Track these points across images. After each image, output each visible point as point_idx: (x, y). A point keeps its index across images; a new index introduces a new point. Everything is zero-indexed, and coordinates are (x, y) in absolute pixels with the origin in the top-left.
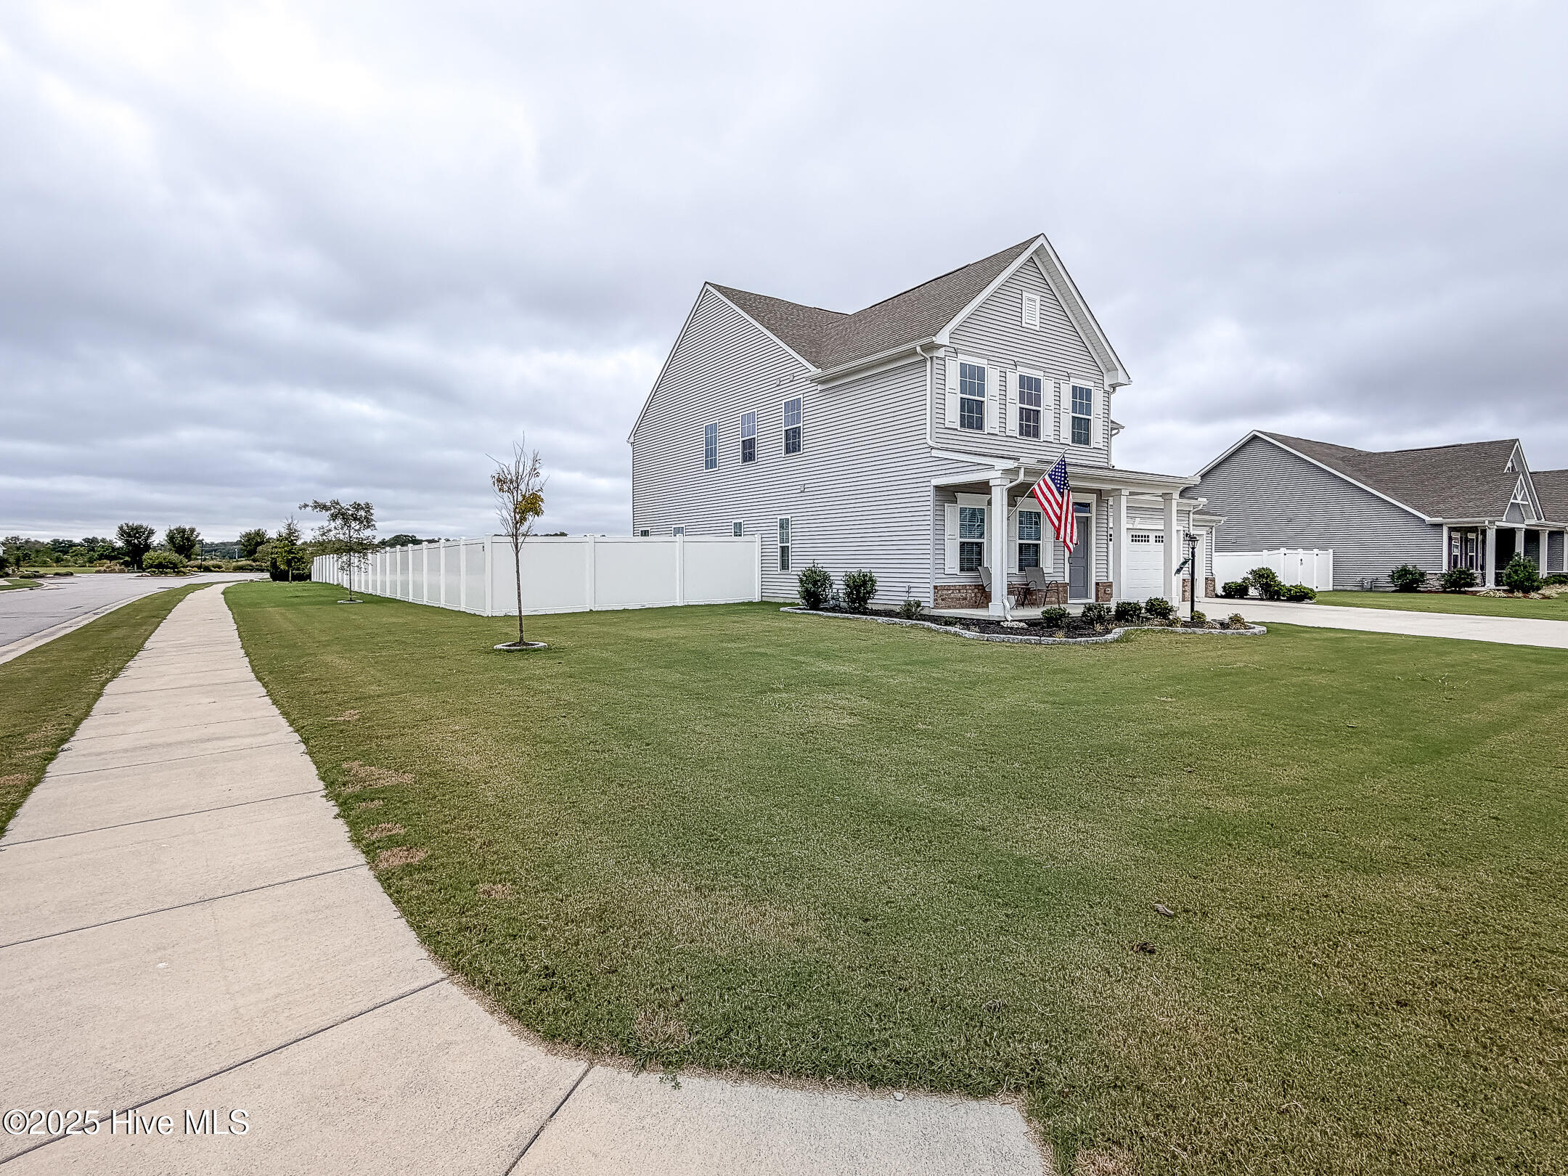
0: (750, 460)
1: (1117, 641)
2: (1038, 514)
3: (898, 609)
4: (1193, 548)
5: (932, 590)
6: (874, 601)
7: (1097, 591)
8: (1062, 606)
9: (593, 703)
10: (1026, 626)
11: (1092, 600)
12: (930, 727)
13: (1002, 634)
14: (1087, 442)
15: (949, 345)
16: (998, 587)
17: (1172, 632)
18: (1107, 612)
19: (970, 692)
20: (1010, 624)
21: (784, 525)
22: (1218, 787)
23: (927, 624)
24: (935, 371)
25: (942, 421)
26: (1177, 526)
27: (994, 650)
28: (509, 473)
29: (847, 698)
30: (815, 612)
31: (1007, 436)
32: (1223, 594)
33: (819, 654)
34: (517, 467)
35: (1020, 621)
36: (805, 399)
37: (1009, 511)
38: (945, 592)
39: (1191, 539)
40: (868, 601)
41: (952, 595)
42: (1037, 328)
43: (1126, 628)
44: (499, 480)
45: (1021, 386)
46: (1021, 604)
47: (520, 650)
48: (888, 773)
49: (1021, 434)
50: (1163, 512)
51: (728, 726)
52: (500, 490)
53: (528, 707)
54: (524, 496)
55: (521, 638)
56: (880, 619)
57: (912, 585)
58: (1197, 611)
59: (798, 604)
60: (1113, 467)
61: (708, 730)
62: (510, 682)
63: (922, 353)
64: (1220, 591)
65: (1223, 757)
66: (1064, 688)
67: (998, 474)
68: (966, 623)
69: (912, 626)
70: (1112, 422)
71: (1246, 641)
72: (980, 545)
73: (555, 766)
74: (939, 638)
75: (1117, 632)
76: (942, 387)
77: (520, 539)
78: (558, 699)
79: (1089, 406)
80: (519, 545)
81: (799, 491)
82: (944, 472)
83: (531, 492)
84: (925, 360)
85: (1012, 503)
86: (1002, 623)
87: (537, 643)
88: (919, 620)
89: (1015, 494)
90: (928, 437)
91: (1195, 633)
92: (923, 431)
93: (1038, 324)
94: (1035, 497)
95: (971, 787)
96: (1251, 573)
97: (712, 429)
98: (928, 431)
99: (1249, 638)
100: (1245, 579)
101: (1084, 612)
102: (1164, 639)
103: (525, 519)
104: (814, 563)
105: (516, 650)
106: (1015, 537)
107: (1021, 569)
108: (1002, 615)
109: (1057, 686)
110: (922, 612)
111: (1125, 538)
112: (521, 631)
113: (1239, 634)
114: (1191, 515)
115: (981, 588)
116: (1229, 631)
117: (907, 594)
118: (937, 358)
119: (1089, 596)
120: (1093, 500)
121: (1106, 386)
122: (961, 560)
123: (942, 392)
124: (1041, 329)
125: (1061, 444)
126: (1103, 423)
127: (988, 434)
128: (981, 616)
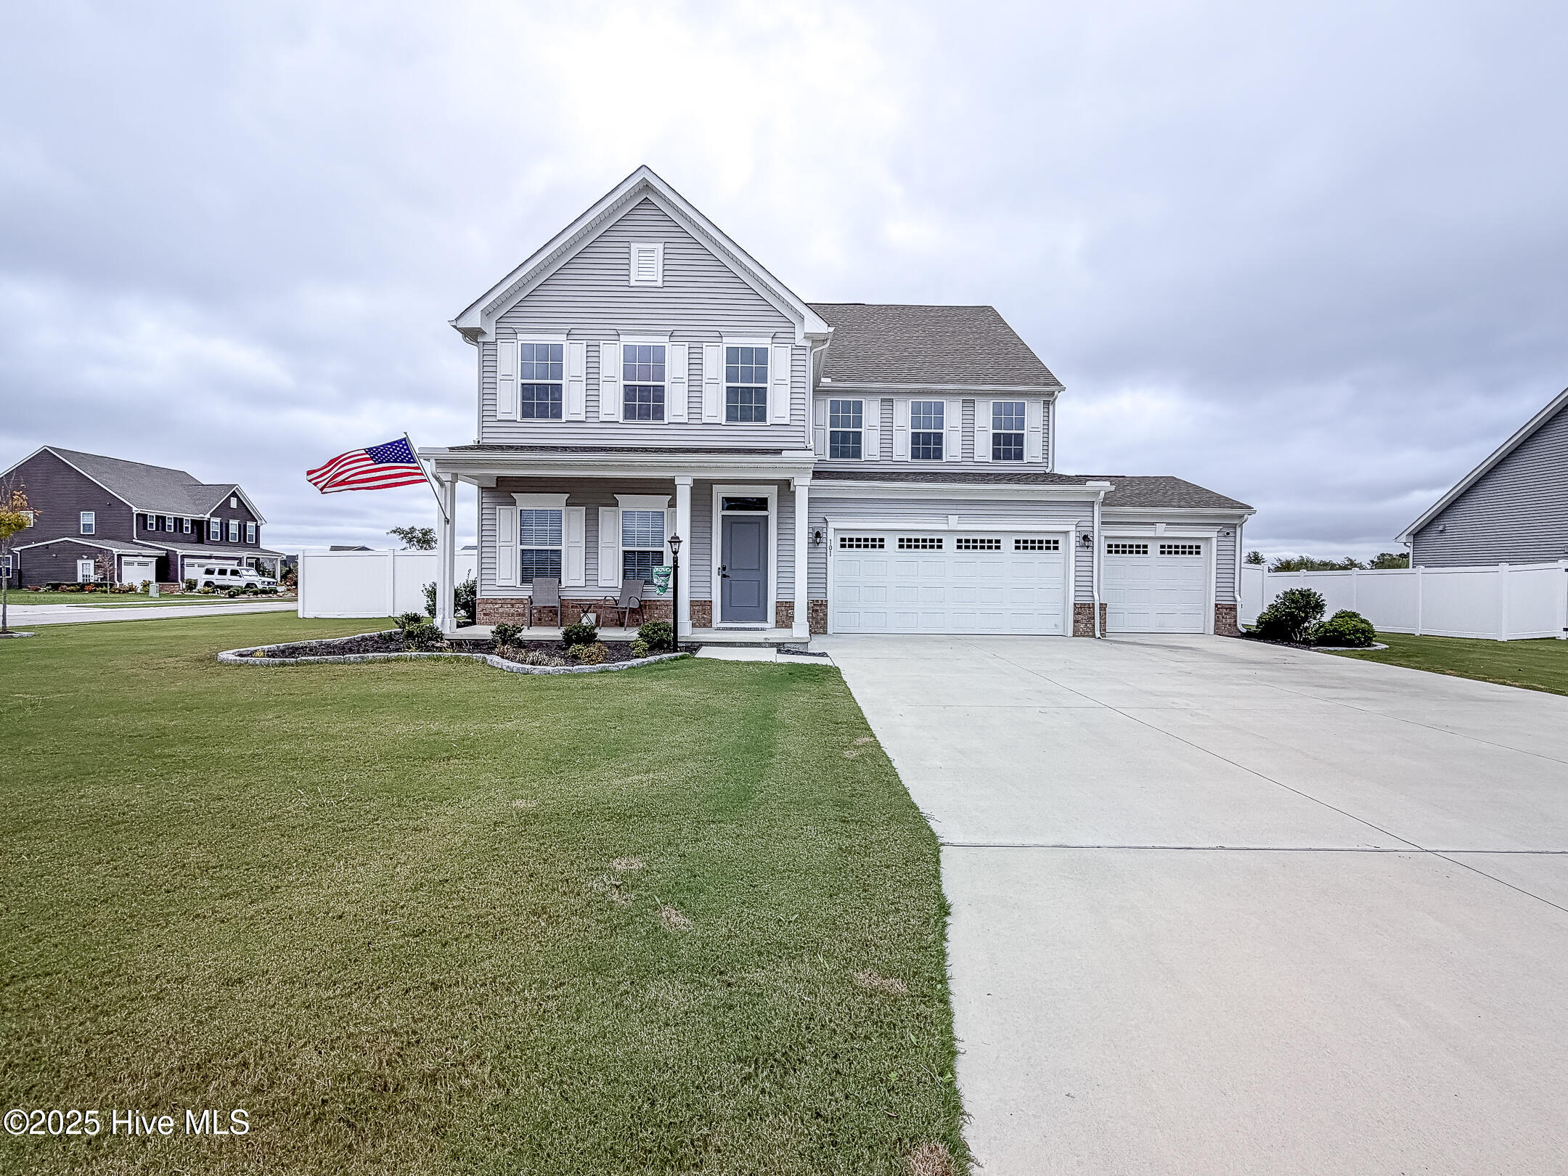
4: (675, 553)
7: (777, 613)
11: (769, 625)
14: (758, 417)
24: (483, 358)
25: (492, 413)
31: (601, 422)
38: (488, 606)
41: (501, 610)
45: (628, 358)
49: (629, 417)
72: (559, 553)
76: (492, 375)
79: (763, 370)
93: (659, 278)
106: (616, 543)
114: (1096, 508)
118: (484, 343)
119: (765, 620)
120: (771, 493)
121: (800, 340)
122: (524, 570)
123: (492, 380)
124: (666, 284)
125: (703, 424)
126: (794, 390)
127: (567, 422)
128: (548, 636)
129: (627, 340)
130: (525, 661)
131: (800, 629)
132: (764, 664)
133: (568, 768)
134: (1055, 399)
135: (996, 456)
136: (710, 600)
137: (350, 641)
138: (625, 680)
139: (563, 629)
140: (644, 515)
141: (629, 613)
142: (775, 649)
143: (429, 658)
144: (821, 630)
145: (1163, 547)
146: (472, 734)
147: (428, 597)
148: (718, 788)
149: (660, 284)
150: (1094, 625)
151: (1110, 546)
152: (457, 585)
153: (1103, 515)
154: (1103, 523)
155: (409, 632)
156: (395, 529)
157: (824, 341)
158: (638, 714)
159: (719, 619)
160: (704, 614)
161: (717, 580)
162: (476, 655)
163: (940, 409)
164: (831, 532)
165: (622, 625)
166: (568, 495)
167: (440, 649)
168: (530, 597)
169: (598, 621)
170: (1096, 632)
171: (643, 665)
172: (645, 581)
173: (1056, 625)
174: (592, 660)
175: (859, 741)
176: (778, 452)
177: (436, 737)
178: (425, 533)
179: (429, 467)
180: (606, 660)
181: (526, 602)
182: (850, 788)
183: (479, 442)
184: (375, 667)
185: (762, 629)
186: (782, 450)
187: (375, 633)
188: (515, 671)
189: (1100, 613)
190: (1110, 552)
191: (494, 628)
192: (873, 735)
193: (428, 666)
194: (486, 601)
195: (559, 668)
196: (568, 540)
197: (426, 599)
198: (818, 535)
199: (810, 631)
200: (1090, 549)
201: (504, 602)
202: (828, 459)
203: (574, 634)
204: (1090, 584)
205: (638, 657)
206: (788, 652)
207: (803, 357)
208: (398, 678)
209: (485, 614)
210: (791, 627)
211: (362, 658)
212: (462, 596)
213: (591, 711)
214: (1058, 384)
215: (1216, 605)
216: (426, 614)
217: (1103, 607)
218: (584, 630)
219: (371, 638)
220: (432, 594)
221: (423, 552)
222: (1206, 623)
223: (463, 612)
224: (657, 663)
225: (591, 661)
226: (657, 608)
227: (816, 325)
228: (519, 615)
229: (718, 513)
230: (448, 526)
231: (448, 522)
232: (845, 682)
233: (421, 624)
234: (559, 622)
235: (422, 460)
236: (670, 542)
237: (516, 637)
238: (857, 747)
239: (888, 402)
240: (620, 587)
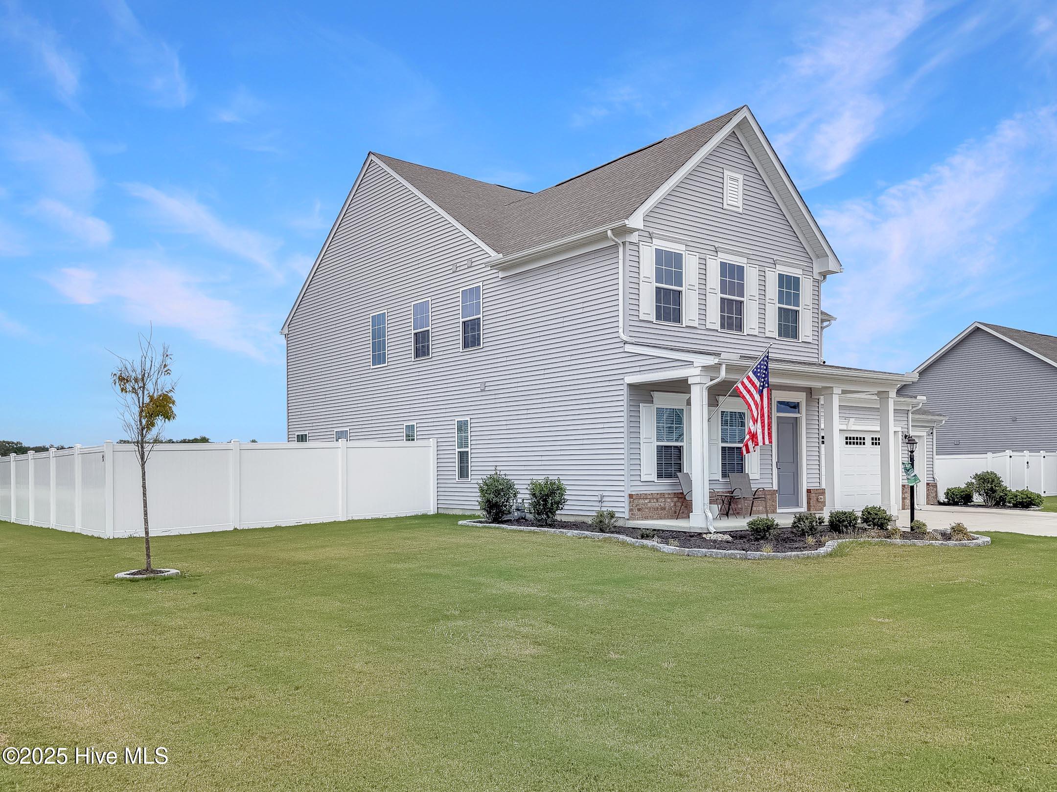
0: (424, 355)
1: (830, 555)
2: (742, 415)
3: (589, 521)
4: (912, 452)
5: (627, 499)
6: (562, 512)
7: (809, 499)
8: (770, 516)
9: (233, 640)
10: (730, 539)
11: (803, 509)
12: (623, 657)
13: (704, 548)
14: (795, 335)
15: (642, 228)
16: (700, 495)
17: (891, 544)
18: (820, 523)
19: (668, 614)
20: (713, 537)
21: (462, 427)
22: (937, 719)
23: (622, 537)
24: (628, 258)
25: (636, 313)
26: (895, 428)
27: (695, 566)
28: (134, 370)
29: (531, 625)
30: (497, 525)
31: (708, 330)
32: (946, 500)
33: (500, 573)
34: (143, 364)
35: (724, 533)
36: (485, 287)
37: (709, 412)
38: (641, 501)
39: (910, 441)
40: (557, 512)
41: (649, 505)
42: (740, 210)
43: (840, 541)
44: (121, 379)
45: (723, 274)
46: (726, 513)
47: (146, 579)
48: (576, 713)
49: (722, 326)
50: (879, 411)
51: (393, 663)
52: (122, 390)
53: (155, 648)
54: (151, 398)
55: (149, 564)
56: (570, 533)
57: (605, 494)
58: (917, 521)
59: (479, 517)
60: (824, 362)
61: (370, 668)
62: (133, 617)
63: (614, 238)
64: (942, 498)
65: (943, 685)
66: (772, 609)
67: (698, 371)
68: (665, 536)
69: (605, 540)
70: (822, 313)
71: (970, 553)
72: (679, 449)
73: (185, 717)
74: (634, 553)
75: (831, 544)
76: (636, 275)
77: (147, 447)
78: (191, 637)
79: (797, 296)
80: (146, 454)
81: (479, 390)
82: (638, 369)
83: (160, 393)
84: (616, 246)
85: (713, 402)
86: (704, 536)
87: (168, 570)
88: (612, 532)
89: (716, 393)
90: (621, 330)
91: (915, 545)
92: (615, 324)
93: (740, 205)
94: (739, 396)
95: (667, 726)
96: (975, 478)
97: (378, 321)
98: (621, 324)
99: (972, 549)
100: (969, 484)
101: (795, 523)
102: (882, 551)
103: (153, 425)
104: (496, 470)
105: (142, 579)
106: (717, 440)
107: (724, 475)
108: (704, 526)
109: (765, 607)
110: (617, 524)
111: (838, 441)
112: (148, 556)
113: (963, 545)
114: (910, 415)
115: (680, 496)
116: (951, 543)
117: (599, 504)
118: (630, 243)
119: (799, 505)
120: (802, 398)
121: (816, 274)
122: (659, 465)
123: (636, 281)
124: (744, 212)
125: (766, 337)
126: (813, 315)
127: (684, 326)
128: (681, 527)
140: (733, 415)
161: (775, 472)
240: (721, 480)
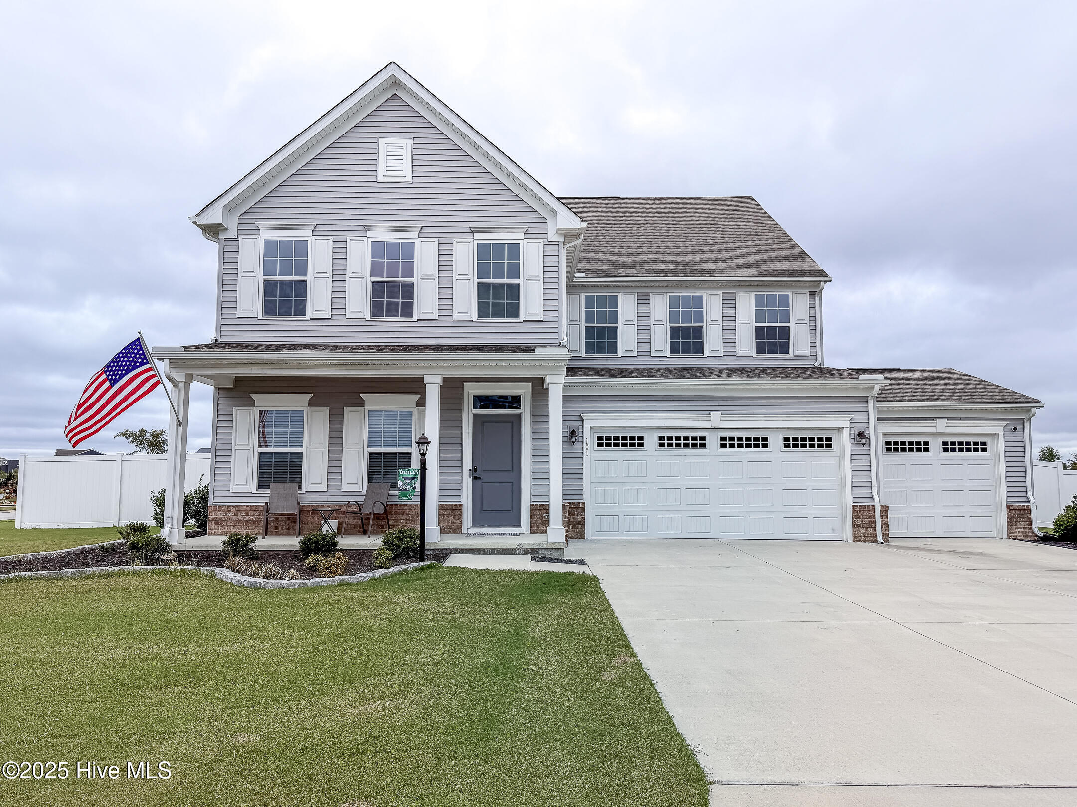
4: (423, 454)
11: (524, 529)
14: (515, 314)
24: (223, 254)
25: (231, 311)
31: (347, 319)
38: (221, 514)
41: (234, 518)
45: (376, 254)
49: (377, 314)
76: (234, 271)
93: (408, 173)
106: (361, 444)
114: (871, 403)
118: (225, 239)
119: (518, 524)
120: (524, 391)
121: (553, 236)
122: (261, 474)
123: (233, 277)
124: (415, 180)
125: (454, 321)
126: (547, 286)
127: (312, 319)
128: (285, 546)
129: (374, 236)
130: (258, 574)
131: (556, 534)
132: (517, 573)
133: (298, 696)
134: (821, 291)
135: (760, 349)
136: (460, 503)
137: (68, 554)
138: (366, 594)
139: (301, 538)
140: (391, 415)
141: (374, 518)
142: (529, 556)
143: (153, 572)
144: (579, 535)
145: (945, 443)
146: (194, 658)
147: (156, 505)
148: (462, 718)
149: (408, 179)
150: (875, 530)
151: (888, 443)
152: (187, 491)
153: (879, 410)
154: (879, 419)
155: (133, 544)
156: (122, 432)
157: (577, 236)
158: (378, 632)
159: (470, 524)
160: (454, 518)
161: (467, 483)
162: (204, 568)
163: (699, 302)
164: (587, 431)
165: (365, 532)
166: (310, 395)
167: (166, 562)
168: (266, 503)
169: (339, 528)
170: (878, 537)
171: (385, 577)
172: (392, 485)
173: (833, 530)
174: (331, 572)
175: (619, 661)
176: (531, 349)
177: (154, 662)
178: (157, 435)
179: (162, 367)
180: (347, 570)
181: (262, 509)
182: (608, 717)
183: (216, 340)
184: (93, 583)
185: (516, 535)
186: (535, 347)
187: (97, 545)
188: (245, 585)
189: (881, 516)
190: (888, 450)
191: (225, 538)
192: (633, 654)
193: (152, 581)
194: (219, 509)
195: (294, 581)
196: (310, 442)
197: (153, 507)
198: (573, 433)
199: (566, 536)
200: (866, 447)
201: (238, 509)
202: (583, 355)
203: (312, 543)
204: (868, 484)
205: (381, 568)
206: (543, 559)
207: (556, 253)
208: (118, 595)
209: (217, 523)
210: (546, 532)
211: (81, 573)
212: (194, 503)
213: (325, 631)
214: (823, 274)
215: (1008, 507)
216: (153, 523)
217: (884, 509)
218: (323, 539)
219: (93, 550)
220: (160, 502)
221: (153, 456)
222: (999, 528)
223: (193, 521)
224: (401, 573)
225: (329, 573)
226: (404, 513)
227: (568, 220)
228: (254, 523)
229: (468, 413)
230: (180, 429)
231: (180, 425)
232: (603, 593)
233: (146, 535)
234: (298, 530)
235: (155, 360)
236: (417, 443)
237: (250, 547)
238: (616, 668)
239: (644, 296)
240: (365, 491)
